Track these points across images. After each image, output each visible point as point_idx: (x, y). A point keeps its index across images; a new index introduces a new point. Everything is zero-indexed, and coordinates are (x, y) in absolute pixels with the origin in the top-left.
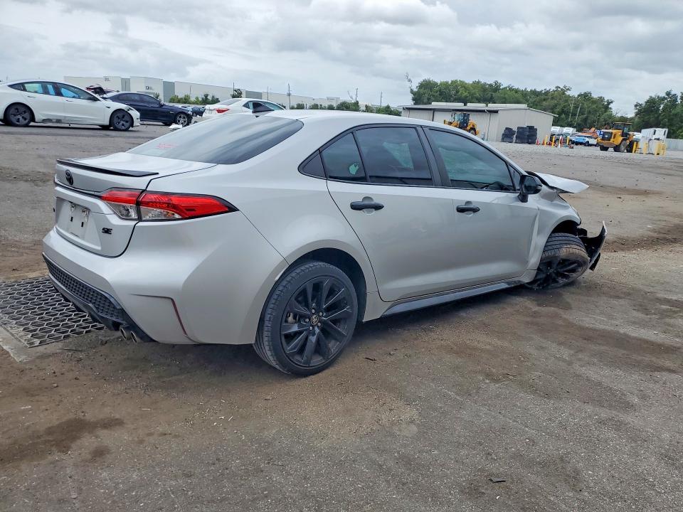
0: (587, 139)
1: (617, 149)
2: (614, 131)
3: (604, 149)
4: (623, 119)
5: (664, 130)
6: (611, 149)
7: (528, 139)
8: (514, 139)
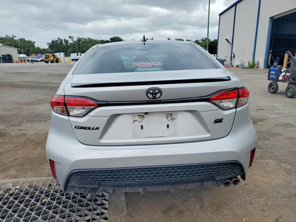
0: (36, 59)
1: (52, 62)
2: (49, 55)
3: (47, 62)
4: (44, 50)
5: (63, 53)
6: (50, 62)
7: (9, 60)
8: (2, 61)
